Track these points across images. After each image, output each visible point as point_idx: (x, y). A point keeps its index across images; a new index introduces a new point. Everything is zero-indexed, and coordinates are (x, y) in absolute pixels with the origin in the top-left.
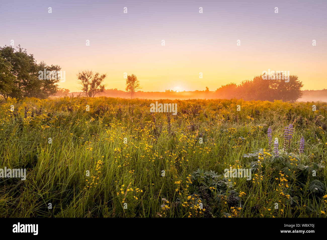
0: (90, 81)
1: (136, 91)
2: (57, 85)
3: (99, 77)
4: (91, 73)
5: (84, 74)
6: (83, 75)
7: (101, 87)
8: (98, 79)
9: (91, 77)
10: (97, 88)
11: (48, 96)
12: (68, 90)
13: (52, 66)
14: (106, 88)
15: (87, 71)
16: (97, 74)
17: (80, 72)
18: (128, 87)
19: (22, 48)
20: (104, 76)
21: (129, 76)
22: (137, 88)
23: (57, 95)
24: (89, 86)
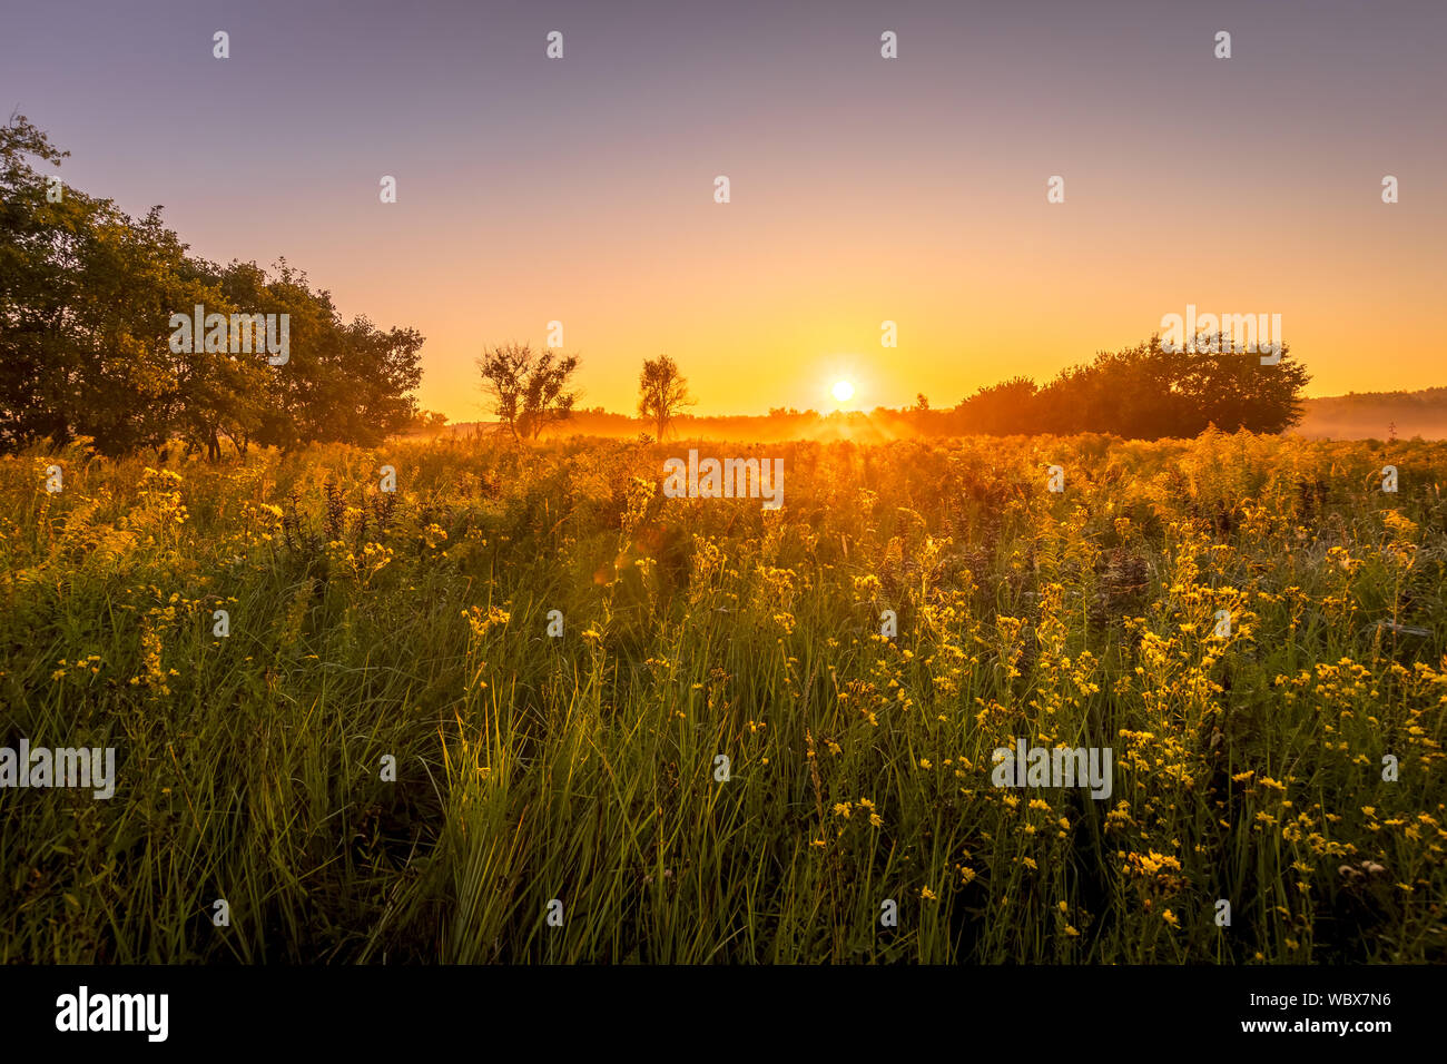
0: (524, 380)
1: (674, 415)
2: (412, 399)
3: (554, 365)
4: (526, 352)
5: (500, 358)
6: (499, 361)
7: (561, 400)
8: (549, 374)
9: (526, 369)
10: (547, 407)
11: (385, 437)
12: (441, 415)
13: (393, 331)
14: (577, 407)
15: (512, 347)
16: (547, 358)
17: (489, 352)
18: (647, 399)
19: (290, 268)
20: (571, 363)
21: (648, 360)
22: (677, 402)
23: (412, 434)
24: (521, 399)
